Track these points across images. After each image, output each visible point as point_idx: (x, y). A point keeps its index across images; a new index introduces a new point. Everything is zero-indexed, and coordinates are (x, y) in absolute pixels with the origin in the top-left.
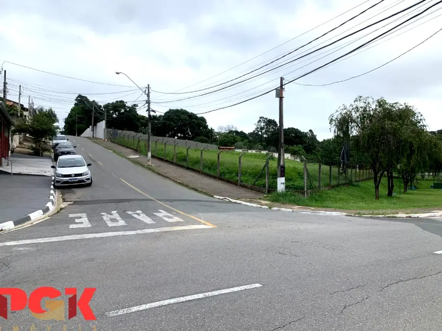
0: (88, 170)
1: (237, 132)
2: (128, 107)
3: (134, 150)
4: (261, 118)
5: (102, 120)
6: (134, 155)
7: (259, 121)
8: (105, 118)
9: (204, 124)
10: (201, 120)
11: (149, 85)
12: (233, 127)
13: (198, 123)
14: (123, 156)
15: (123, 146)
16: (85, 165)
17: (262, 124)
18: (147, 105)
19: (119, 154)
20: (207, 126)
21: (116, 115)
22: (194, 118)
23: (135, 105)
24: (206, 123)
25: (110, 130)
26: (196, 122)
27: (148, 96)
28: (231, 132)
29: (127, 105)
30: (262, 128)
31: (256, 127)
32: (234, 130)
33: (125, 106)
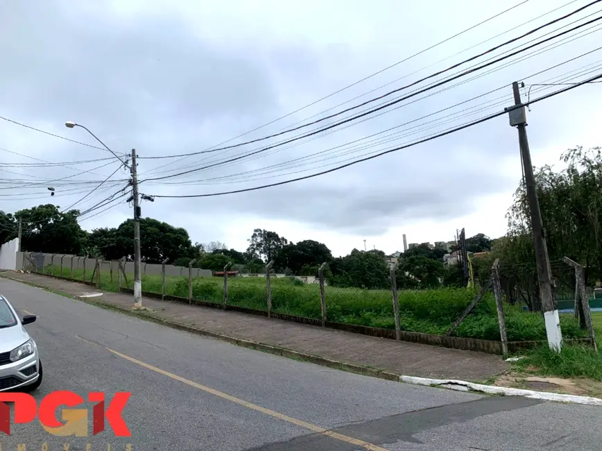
0: (27, 337)
1: (225, 251)
2: (62, 215)
3: (87, 283)
4: (256, 231)
5: (12, 238)
6: (91, 292)
7: (254, 236)
8: (20, 235)
9: (184, 240)
10: (180, 233)
11: (133, 151)
12: (219, 244)
13: (175, 238)
14: (70, 296)
15: (59, 278)
16: (16, 323)
17: (259, 240)
18: (131, 188)
19: (58, 292)
20: (190, 242)
21: (39, 229)
22: (169, 231)
23: (74, 212)
24: (188, 237)
25: (28, 253)
26: (173, 236)
27: (133, 170)
28: (216, 251)
29: (60, 211)
30: (259, 245)
31: (251, 244)
32: (221, 248)
33: (56, 213)
